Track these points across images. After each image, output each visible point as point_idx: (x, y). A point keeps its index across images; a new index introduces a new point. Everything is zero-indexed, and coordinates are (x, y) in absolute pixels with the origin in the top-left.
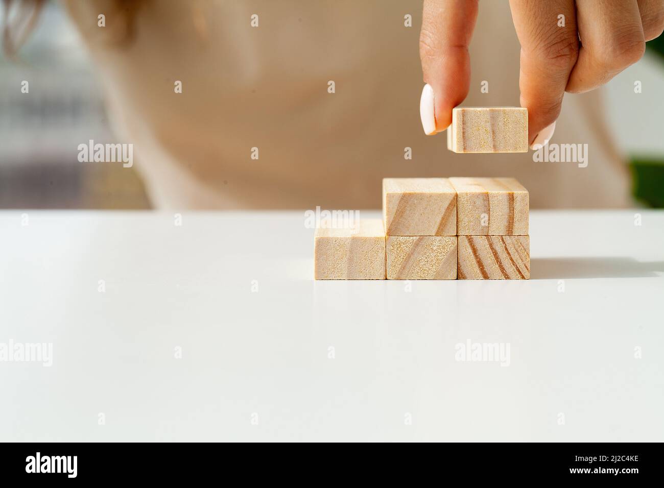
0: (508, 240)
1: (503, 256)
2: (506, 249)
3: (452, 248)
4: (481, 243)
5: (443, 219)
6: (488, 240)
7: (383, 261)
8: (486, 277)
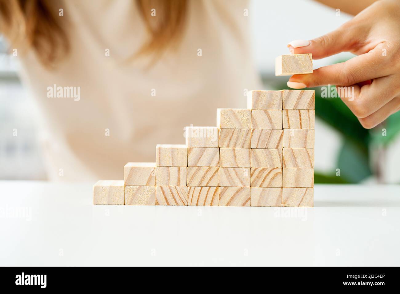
0: (178, 188)
1: (176, 195)
2: (177, 192)
3: (153, 191)
4: (166, 189)
5: (149, 178)
6: (170, 188)
7: (123, 196)
8: (168, 204)
